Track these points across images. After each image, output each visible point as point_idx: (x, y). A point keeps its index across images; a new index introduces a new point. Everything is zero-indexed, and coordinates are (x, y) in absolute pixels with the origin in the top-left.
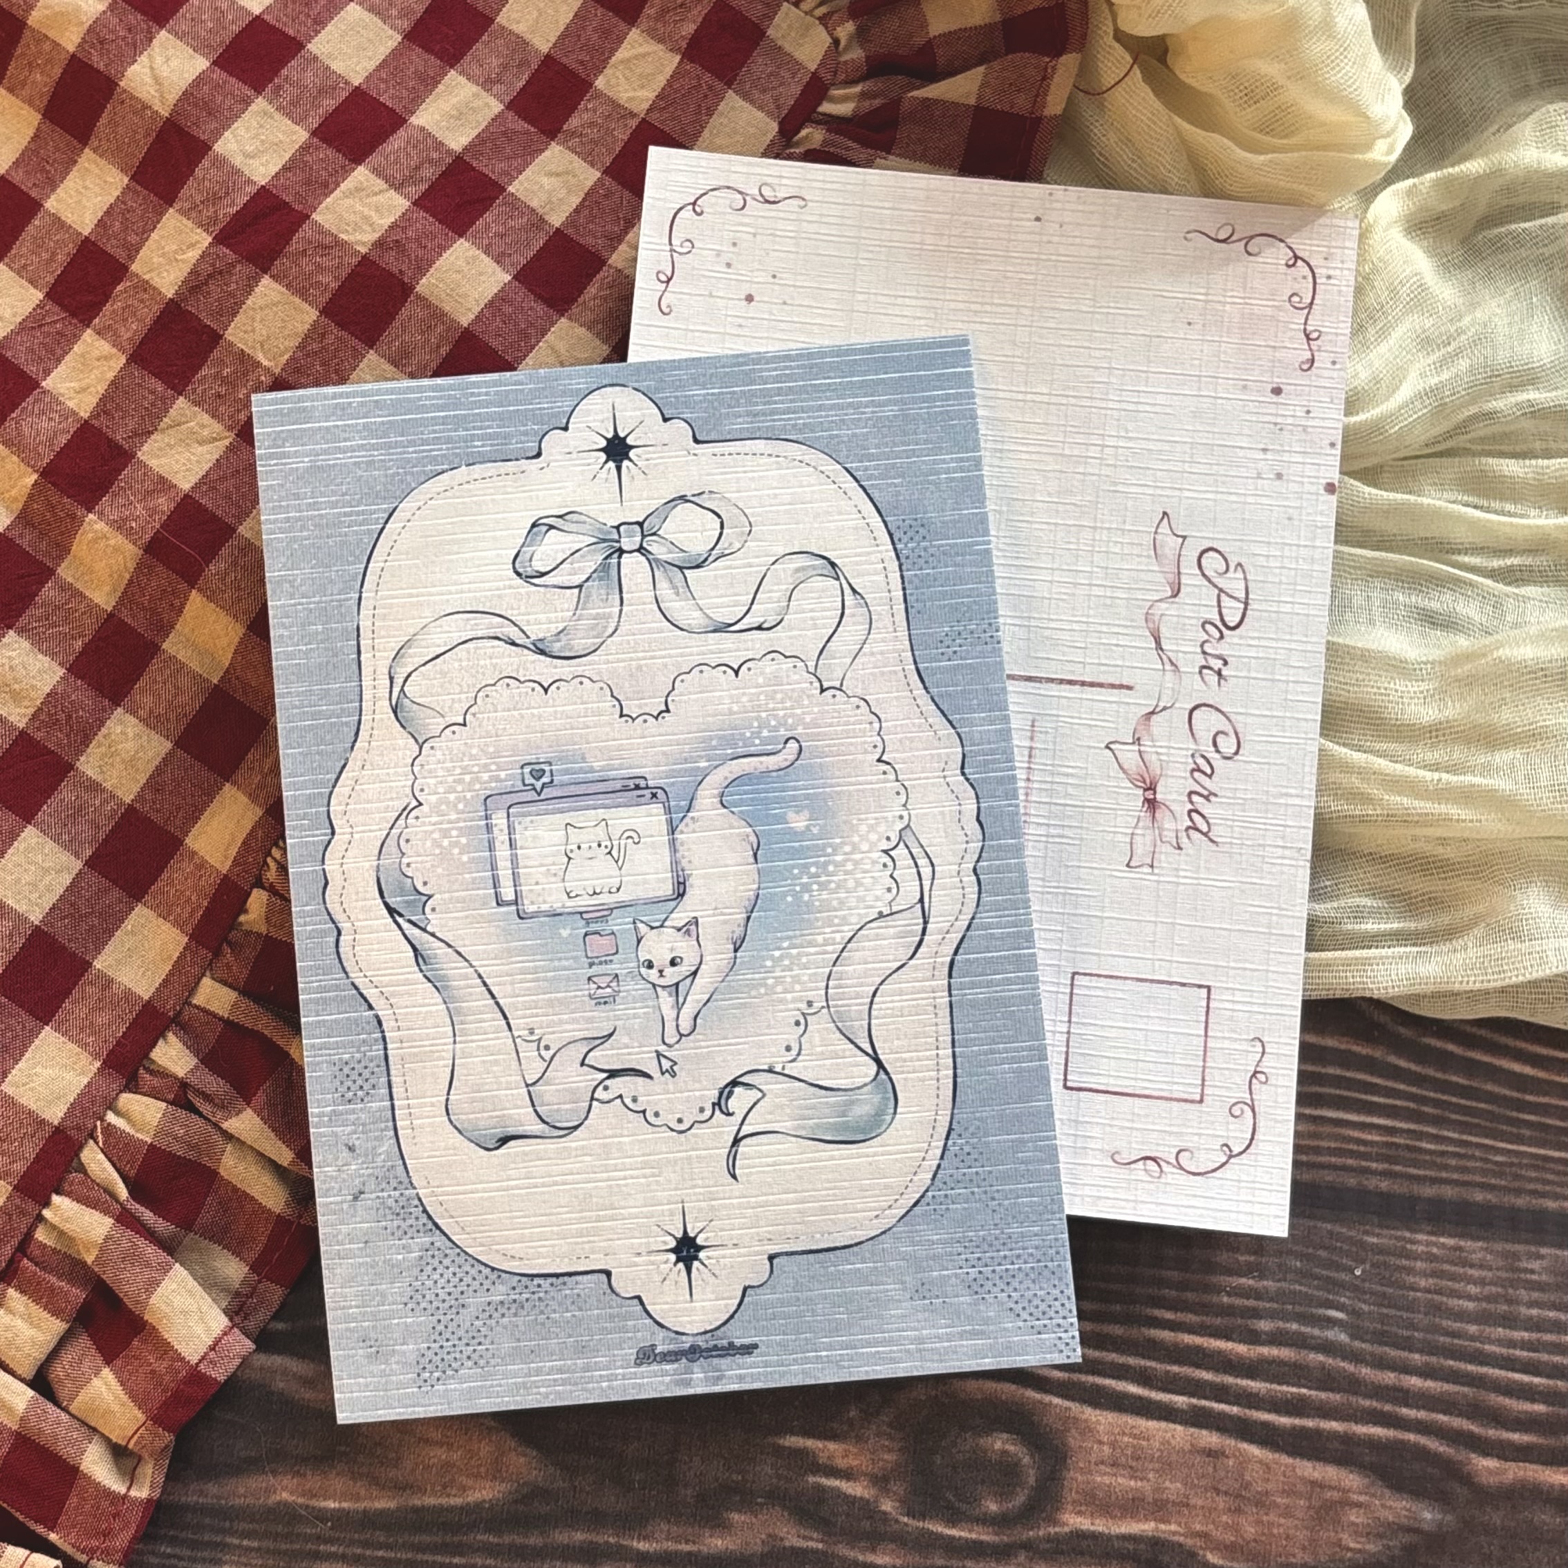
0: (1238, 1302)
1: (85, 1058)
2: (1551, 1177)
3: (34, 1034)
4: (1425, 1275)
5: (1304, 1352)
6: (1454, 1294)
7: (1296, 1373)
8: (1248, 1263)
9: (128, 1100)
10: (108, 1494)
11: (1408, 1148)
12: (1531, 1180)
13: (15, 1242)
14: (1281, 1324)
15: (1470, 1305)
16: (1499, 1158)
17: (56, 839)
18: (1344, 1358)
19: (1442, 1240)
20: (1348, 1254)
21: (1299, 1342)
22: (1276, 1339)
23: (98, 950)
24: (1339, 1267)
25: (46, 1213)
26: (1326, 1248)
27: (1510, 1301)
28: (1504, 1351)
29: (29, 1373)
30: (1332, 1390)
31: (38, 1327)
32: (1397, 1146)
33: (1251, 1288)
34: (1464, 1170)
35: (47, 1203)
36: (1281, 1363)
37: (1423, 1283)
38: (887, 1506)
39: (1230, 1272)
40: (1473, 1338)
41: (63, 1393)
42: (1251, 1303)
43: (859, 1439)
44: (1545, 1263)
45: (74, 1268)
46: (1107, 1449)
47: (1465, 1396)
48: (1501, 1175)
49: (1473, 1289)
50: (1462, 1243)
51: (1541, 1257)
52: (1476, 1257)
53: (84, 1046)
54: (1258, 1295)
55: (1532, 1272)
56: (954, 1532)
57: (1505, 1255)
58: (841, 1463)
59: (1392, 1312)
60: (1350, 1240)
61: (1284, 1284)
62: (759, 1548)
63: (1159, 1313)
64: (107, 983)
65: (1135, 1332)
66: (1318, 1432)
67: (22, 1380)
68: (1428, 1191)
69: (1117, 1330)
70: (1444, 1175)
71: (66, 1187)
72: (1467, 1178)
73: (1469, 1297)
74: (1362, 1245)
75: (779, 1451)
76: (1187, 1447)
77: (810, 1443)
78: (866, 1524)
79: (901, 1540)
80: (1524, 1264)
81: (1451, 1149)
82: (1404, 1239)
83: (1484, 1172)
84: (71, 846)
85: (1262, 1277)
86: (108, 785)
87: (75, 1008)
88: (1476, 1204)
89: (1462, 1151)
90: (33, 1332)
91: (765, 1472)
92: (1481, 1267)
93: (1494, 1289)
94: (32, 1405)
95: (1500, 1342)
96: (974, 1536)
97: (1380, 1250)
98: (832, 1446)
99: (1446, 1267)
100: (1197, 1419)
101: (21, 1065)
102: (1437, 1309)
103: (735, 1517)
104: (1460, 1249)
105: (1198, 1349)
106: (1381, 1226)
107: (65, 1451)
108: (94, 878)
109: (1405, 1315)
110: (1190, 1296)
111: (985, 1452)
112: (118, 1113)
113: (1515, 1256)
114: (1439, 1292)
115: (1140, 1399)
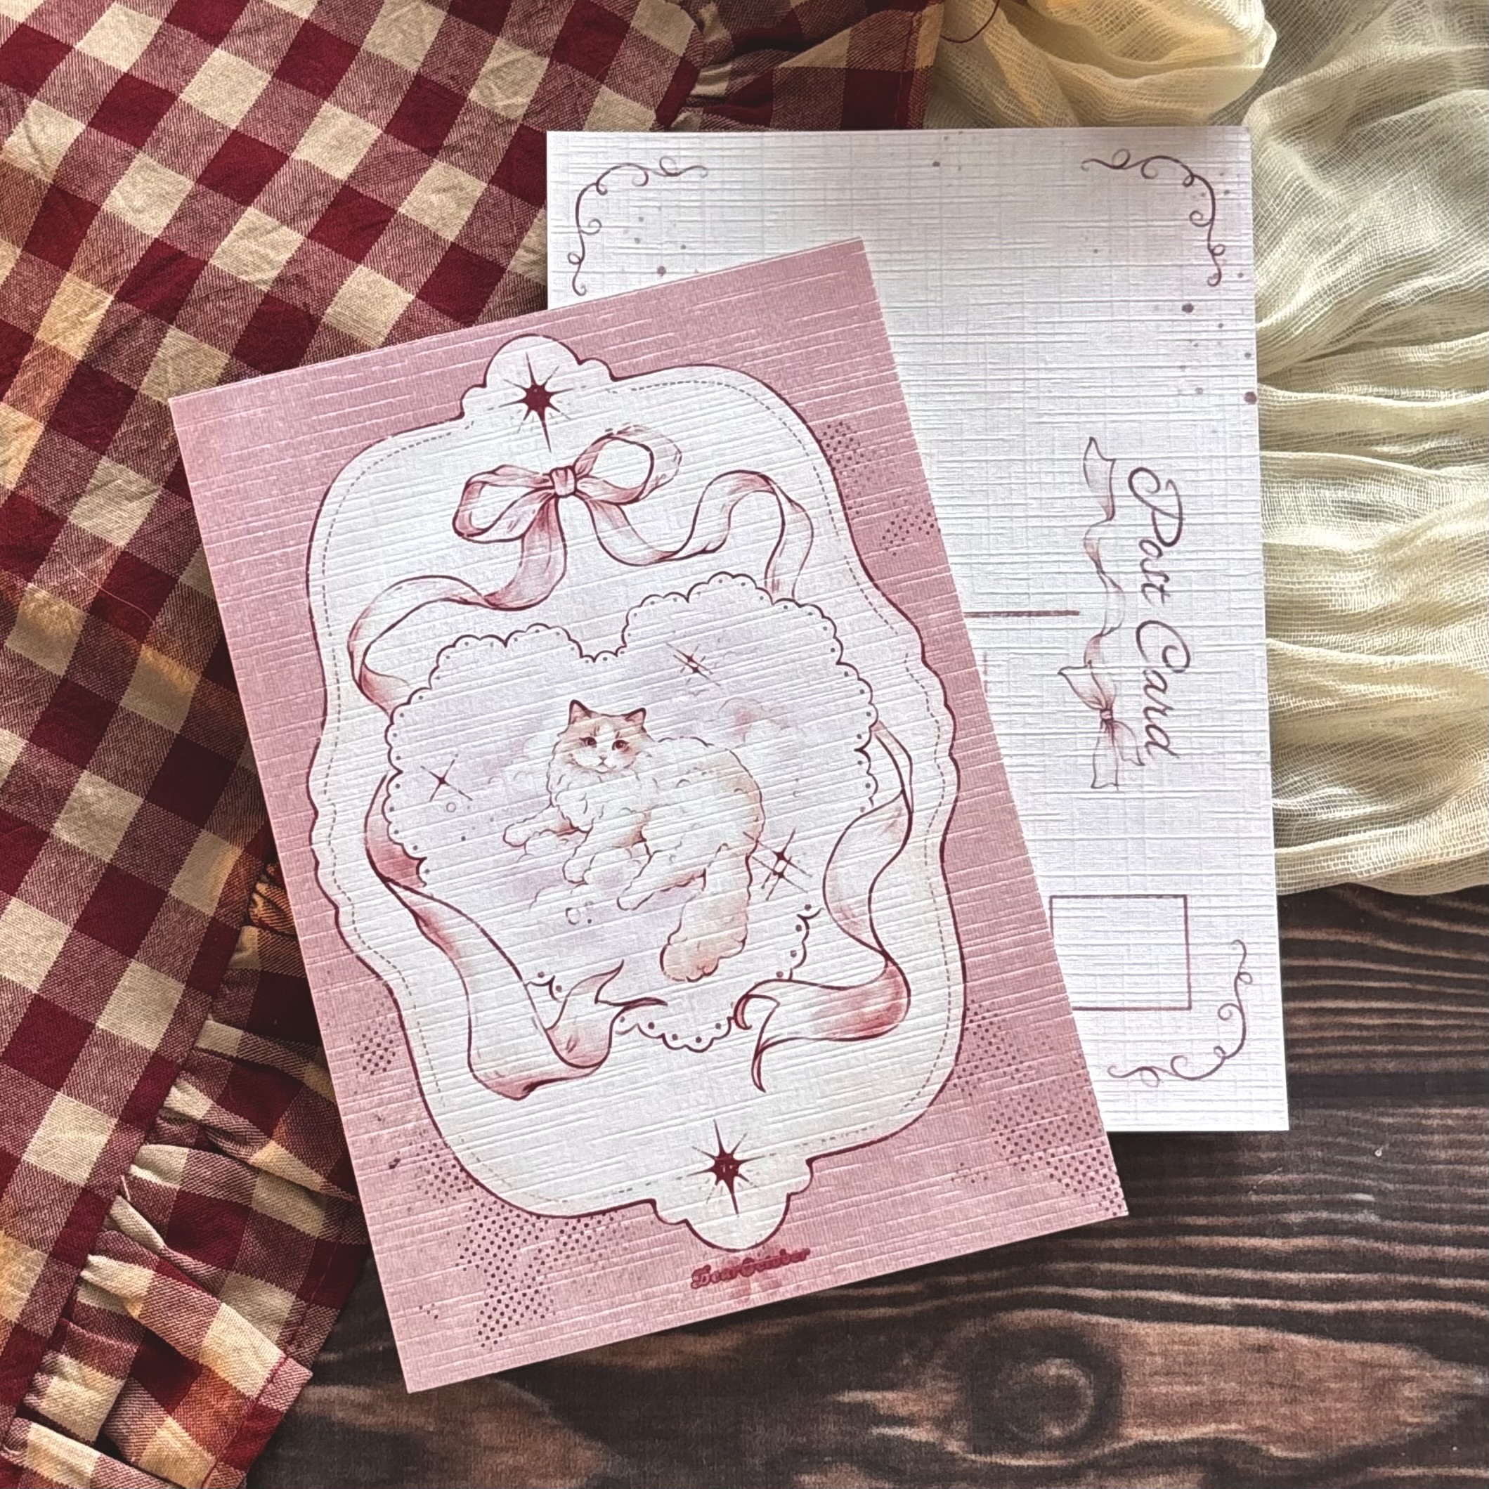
0: (1268, 1198)
1: (101, 1117)
3: (47, 1101)
4: (1444, 1147)
5: (1337, 1239)
6: (1475, 1161)
7: (1332, 1260)
8: (1270, 1161)
9: (150, 1151)
14: (1311, 1214)
17: (42, 907)
18: (1377, 1239)
19: (1455, 1111)
20: (1366, 1138)
21: (1332, 1229)
22: (1309, 1229)
23: (99, 1011)
24: (1359, 1151)
25: (85, 1274)
26: (1344, 1134)
30: (1369, 1271)
32: (1399, 1026)
33: (1277, 1184)
34: (1467, 1040)
35: (85, 1265)
36: (1317, 1252)
37: (1443, 1155)
38: (953, 1446)
39: (1255, 1171)
42: (1279, 1198)
43: (916, 1385)
45: (121, 1325)
46: (1160, 1361)
50: (1474, 1112)
53: (98, 1106)
54: (1284, 1189)
56: (1022, 1462)
58: (901, 1411)
59: (1417, 1187)
60: (1366, 1123)
61: (1308, 1175)
63: (1190, 1220)
64: (112, 1041)
65: (1171, 1243)
66: (1361, 1314)
68: (1435, 1066)
69: (1155, 1243)
70: (1448, 1048)
71: (102, 1246)
72: (1470, 1048)
74: (1379, 1126)
75: (839, 1408)
76: (1237, 1346)
77: (869, 1396)
78: (936, 1468)
79: (972, 1477)
81: (1451, 1022)
82: (1418, 1115)
84: (57, 912)
85: (1286, 1171)
88: (1483, 1072)
89: (1460, 1022)
91: (830, 1429)
96: (1042, 1463)
97: (1397, 1129)
98: (890, 1395)
99: (1463, 1136)
100: (1243, 1317)
101: (39, 1133)
102: (1461, 1178)
103: (806, 1479)
104: (1474, 1117)
105: (1235, 1250)
106: (1394, 1106)
108: (85, 941)
109: (1430, 1189)
110: (1218, 1199)
111: (1041, 1379)
112: (143, 1165)
114: (1459, 1161)
115: (1184, 1305)
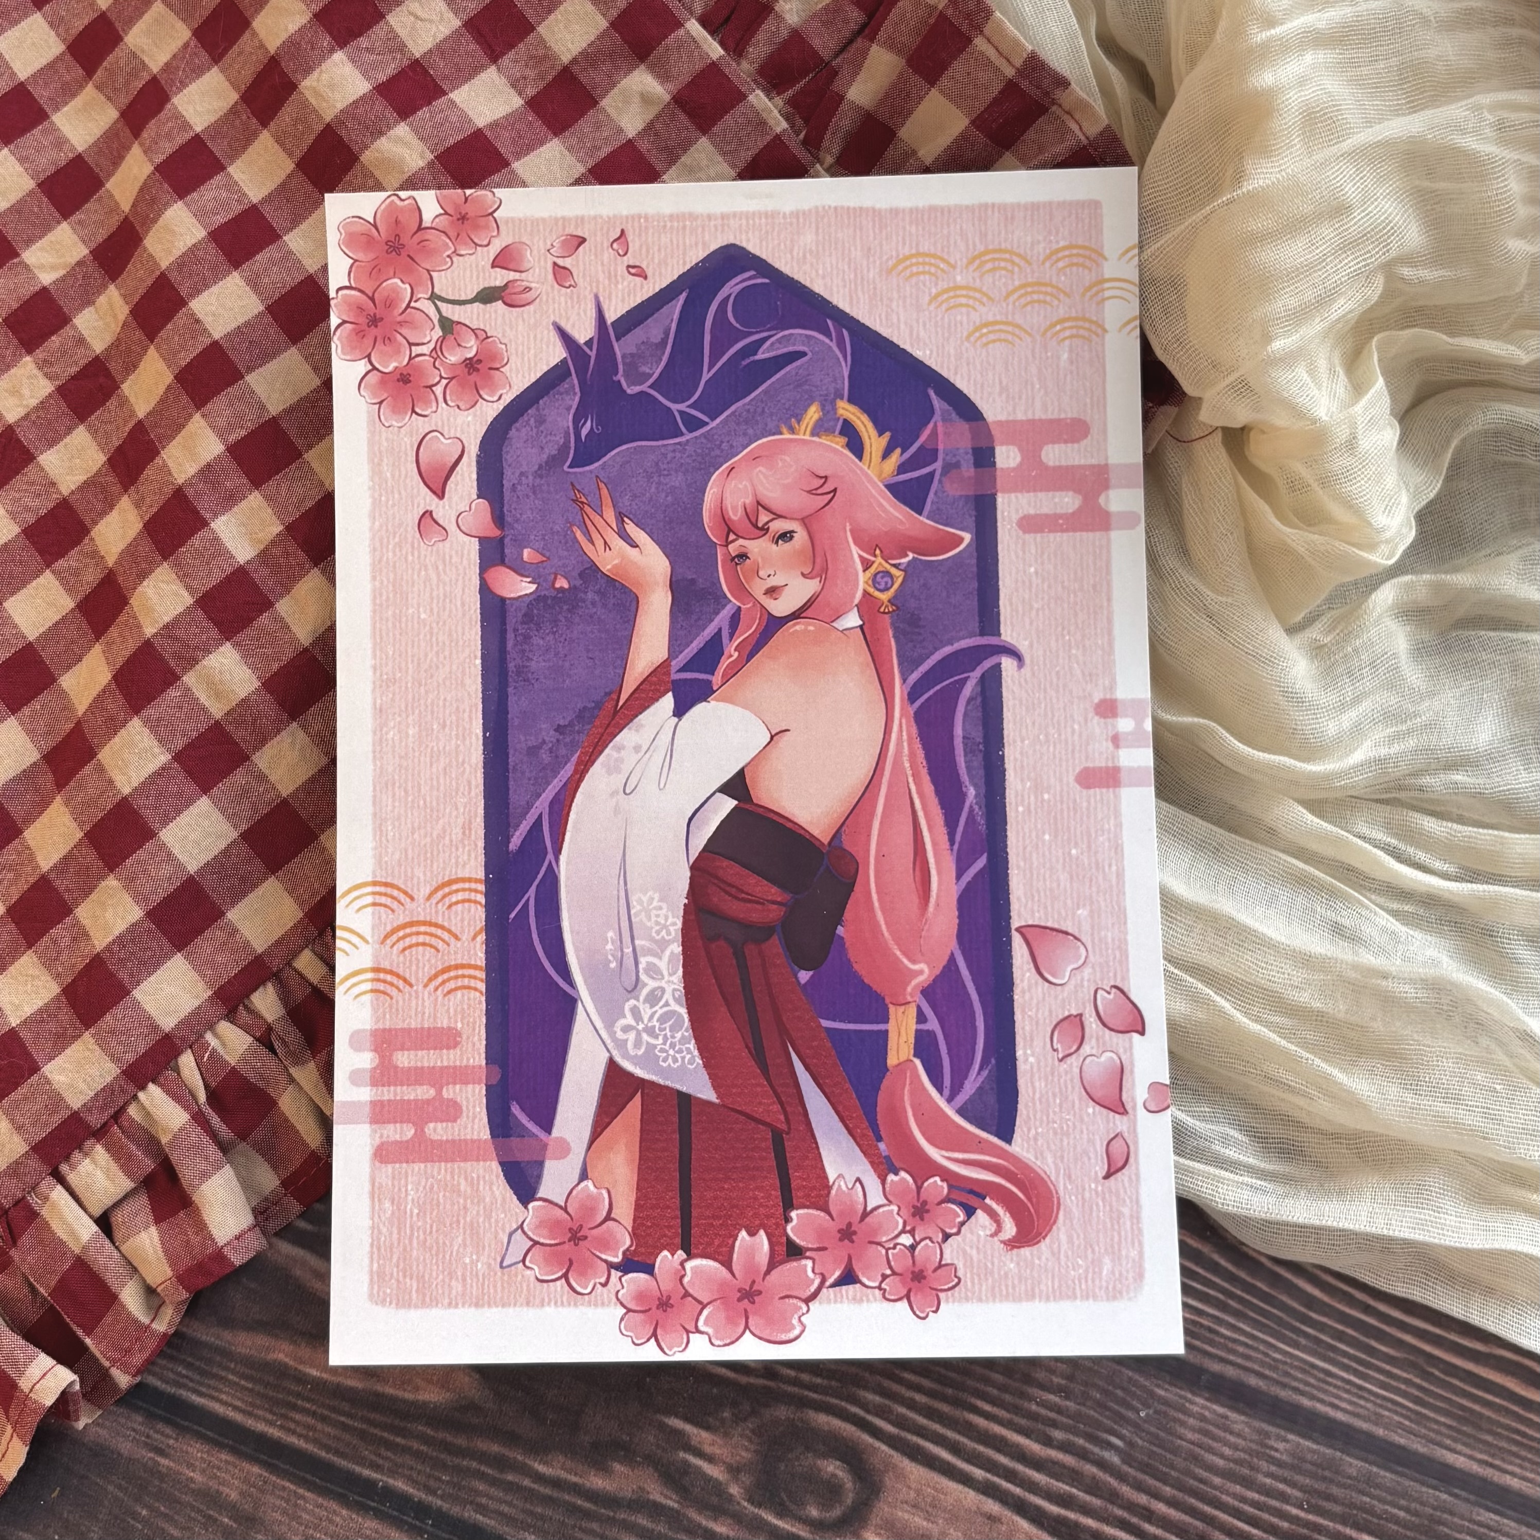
0: (1043, 1411)
1: (201, 985)
2: (1312, 1381)
3: (167, 957)
4: (1193, 1429)
5: (1082, 1463)
6: (1210, 1450)
7: (1074, 1477)
8: (1059, 1385)
9: (225, 1027)
10: (136, 1321)
11: (1211, 1330)
12: (1296, 1379)
13: (112, 1111)
14: (1071, 1437)
15: (1221, 1462)
16: (1277, 1356)
17: (223, 811)
18: (1111, 1475)
19: (1215, 1407)
20: (1139, 1399)
21: (1083, 1455)
22: (1065, 1447)
23: (233, 904)
24: (1129, 1407)
25: (141, 1095)
26: (1123, 1389)
27: (1252, 1468)
28: (1236, 1503)
29: (97, 1212)
30: (1096, 1496)
31: (113, 1181)
32: (1202, 1325)
33: (1056, 1404)
34: (1248, 1358)
35: (143, 1087)
36: (1063, 1466)
37: (1190, 1435)
38: (734, 1490)
39: (1042, 1387)
40: (1215, 1488)
41: (118, 1235)
42: (1052, 1415)
43: (726, 1435)
44: (1288, 1446)
45: (151, 1143)
46: (912, 1494)
47: (1196, 1528)
48: (1274, 1368)
49: (1227, 1451)
50: (1229, 1414)
51: (1287, 1441)
52: (1237, 1427)
53: (203, 976)
54: (1059, 1410)
55: (1277, 1450)
56: (780, 1523)
57: (1260, 1432)
58: (708, 1449)
59: (1159, 1451)
60: (1143, 1388)
61: (1083, 1409)
62: (629, 1495)
63: (980, 1404)
64: (234, 931)
65: (957, 1413)
66: (1077, 1524)
67: (91, 1217)
68: (1216, 1367)
69: (945, 1408)
70: (1231, 1358)
71: (162, 1079)
72: (1249, 1364)
73: (1222, 1456)
74: (1152, 1394)
75: (662, 1427)
76: (974, 1508)
77: (688, 1428)
78: (715, 1500)
79: (738, 1518)
80: (1272, 1443)
81: (1242, 1338)
82: (1185, 1398)
83: (1262, 1364)
84: (231, 818)
85: (1067, 1398)
86: (272, 778)
87: (205, 944)
88: (1249, 1387)
89: (1250, 1342)
90: (107, 1183)
91: (649, 1439)
92: (1239, 1435)
93: (1242, 1455)
94: (93, 1240)
95: (1235, 1496)
96: (794, 1530)
97: (1166, 1402)
98: (704, 1434)
99: (1211, 1428)
100: (987, 1490)
101: (152, 978)
102: (1196, 1459)
103: (617, 1467)
104: (1226, 1417)
105: (1003, 1439)
106: (1170, 1384)
107: (111, 1280)
108: (244, 848)
109: (1168, 1456)
110: (1008, 1397)
111: (820, 1470)
112: (216, 1035)
113: (1267, 1435)
114: (1200, 1446)
115: (948, 1463)
